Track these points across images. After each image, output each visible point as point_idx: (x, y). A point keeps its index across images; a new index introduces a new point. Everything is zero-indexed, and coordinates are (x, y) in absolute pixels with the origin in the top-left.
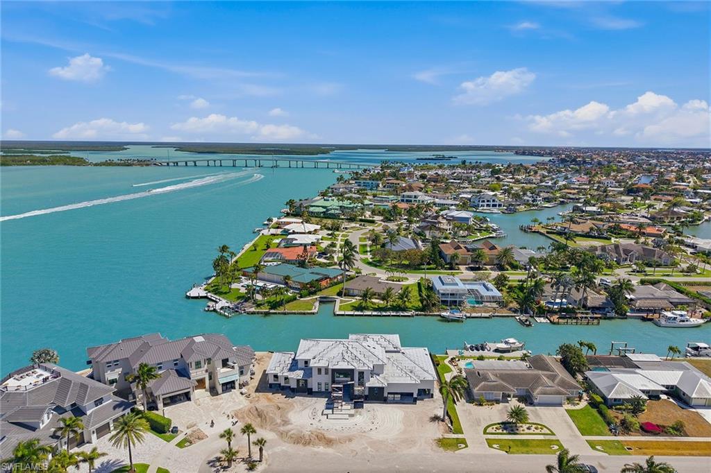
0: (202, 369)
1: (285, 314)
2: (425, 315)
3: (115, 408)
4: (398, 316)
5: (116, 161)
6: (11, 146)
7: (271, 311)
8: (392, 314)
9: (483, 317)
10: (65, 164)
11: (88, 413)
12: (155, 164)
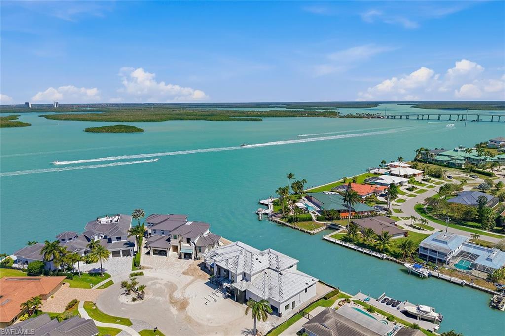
0: (177, 240)
1: (293, 227)
2: (396, 262)
3: (125, 244)
4: (370, 255)
5: (354, 114)
6: (311, 105)
7: (287, 224)
8: (365, 251)
9: (452, 282)
10: (324, 117)
11: (113, 242)
12: (379, 117)
